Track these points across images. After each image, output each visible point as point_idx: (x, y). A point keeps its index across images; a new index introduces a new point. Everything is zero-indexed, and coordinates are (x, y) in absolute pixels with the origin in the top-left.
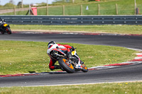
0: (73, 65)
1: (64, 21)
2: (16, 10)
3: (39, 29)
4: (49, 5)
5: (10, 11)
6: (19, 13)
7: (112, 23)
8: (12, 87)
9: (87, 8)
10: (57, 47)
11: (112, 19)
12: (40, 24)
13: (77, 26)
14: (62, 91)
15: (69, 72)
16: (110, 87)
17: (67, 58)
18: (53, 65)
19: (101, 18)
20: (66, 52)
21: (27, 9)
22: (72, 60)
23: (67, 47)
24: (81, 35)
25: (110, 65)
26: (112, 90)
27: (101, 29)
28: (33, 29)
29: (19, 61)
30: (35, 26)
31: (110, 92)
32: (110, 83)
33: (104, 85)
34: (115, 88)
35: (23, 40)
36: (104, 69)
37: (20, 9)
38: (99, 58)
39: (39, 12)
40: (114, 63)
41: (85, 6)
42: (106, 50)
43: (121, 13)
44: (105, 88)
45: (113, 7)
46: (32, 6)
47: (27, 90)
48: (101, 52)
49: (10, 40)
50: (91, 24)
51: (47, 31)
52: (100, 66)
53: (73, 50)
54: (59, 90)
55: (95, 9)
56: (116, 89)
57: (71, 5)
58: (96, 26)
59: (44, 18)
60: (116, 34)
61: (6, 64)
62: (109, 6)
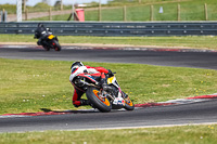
0: (110, 99)
1: (126, 31)
2: (53, 14)
3: (87, 42)
4: (103, 5)
5: (43, 15)
6: (56, 17)
7: (199, 33)
8: (46, 132)
9: (161, 11)
10: (85, 71)
11: (199, 27)
12: (89, 34)
13: (146, 38)
14: (123, 137)
15: (102, 110)
16: (196, 131)
17: (100, 88)
18: (79, 99)
19: (182, 25)
20: (99, 79)
21: (69, 12)
22: (108, 91)
23: (101, 71)
24: (152, 51)
25: (196, 98)
26: (198, 135)
27: (181, 42)
28: (78, 42)
29: (57, 91)
30: (80, 38)
31: (195, 138)
32: (195, 124)
33: (187, 128)
34: (203, 132)
35: (63, 59)
36: (186, 104)
37: (58, 13)
38: (179, 87)
39: (87, 16)
40: (202, 95)
41: (158, 7)
42: (190, 74)
43: (213, 17)
44: (189, 133)
45: (200, 9)
46: (76, 6)
47: (69, 137)
48: (183, 77)
49: (43, 59)
50: (167, 34)
51: (100, 45)
52: (180, 99)
53: (111, 75)
54: (117, 136)
55: (173, 11)
56: (205, 134)
57: (136, 5)
58: (175, 37)
59: (95, 25)
60: (204, 49)
61: (37, 96)
62: (195, 7)
